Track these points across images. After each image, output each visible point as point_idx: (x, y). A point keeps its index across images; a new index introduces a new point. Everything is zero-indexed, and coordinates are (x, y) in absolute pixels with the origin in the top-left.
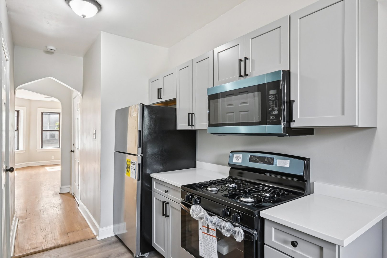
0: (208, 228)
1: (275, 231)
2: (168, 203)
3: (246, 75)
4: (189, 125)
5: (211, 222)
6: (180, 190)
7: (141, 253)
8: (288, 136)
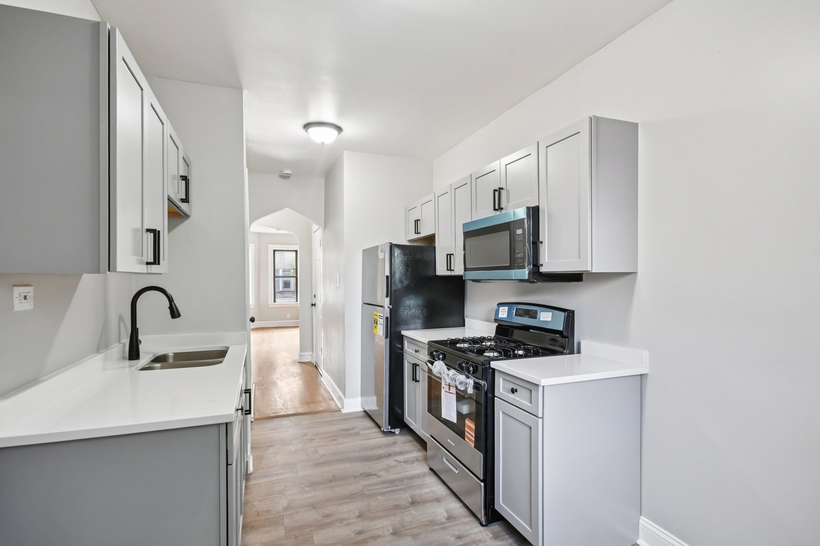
0: (449, 385)
1: (503, 382)
2: (418, 365)
3: (501, 209)
4: (448, 270)
5: (448, 375)
6: (427, 347)
7: (390, 428)
8: (536, 282)
